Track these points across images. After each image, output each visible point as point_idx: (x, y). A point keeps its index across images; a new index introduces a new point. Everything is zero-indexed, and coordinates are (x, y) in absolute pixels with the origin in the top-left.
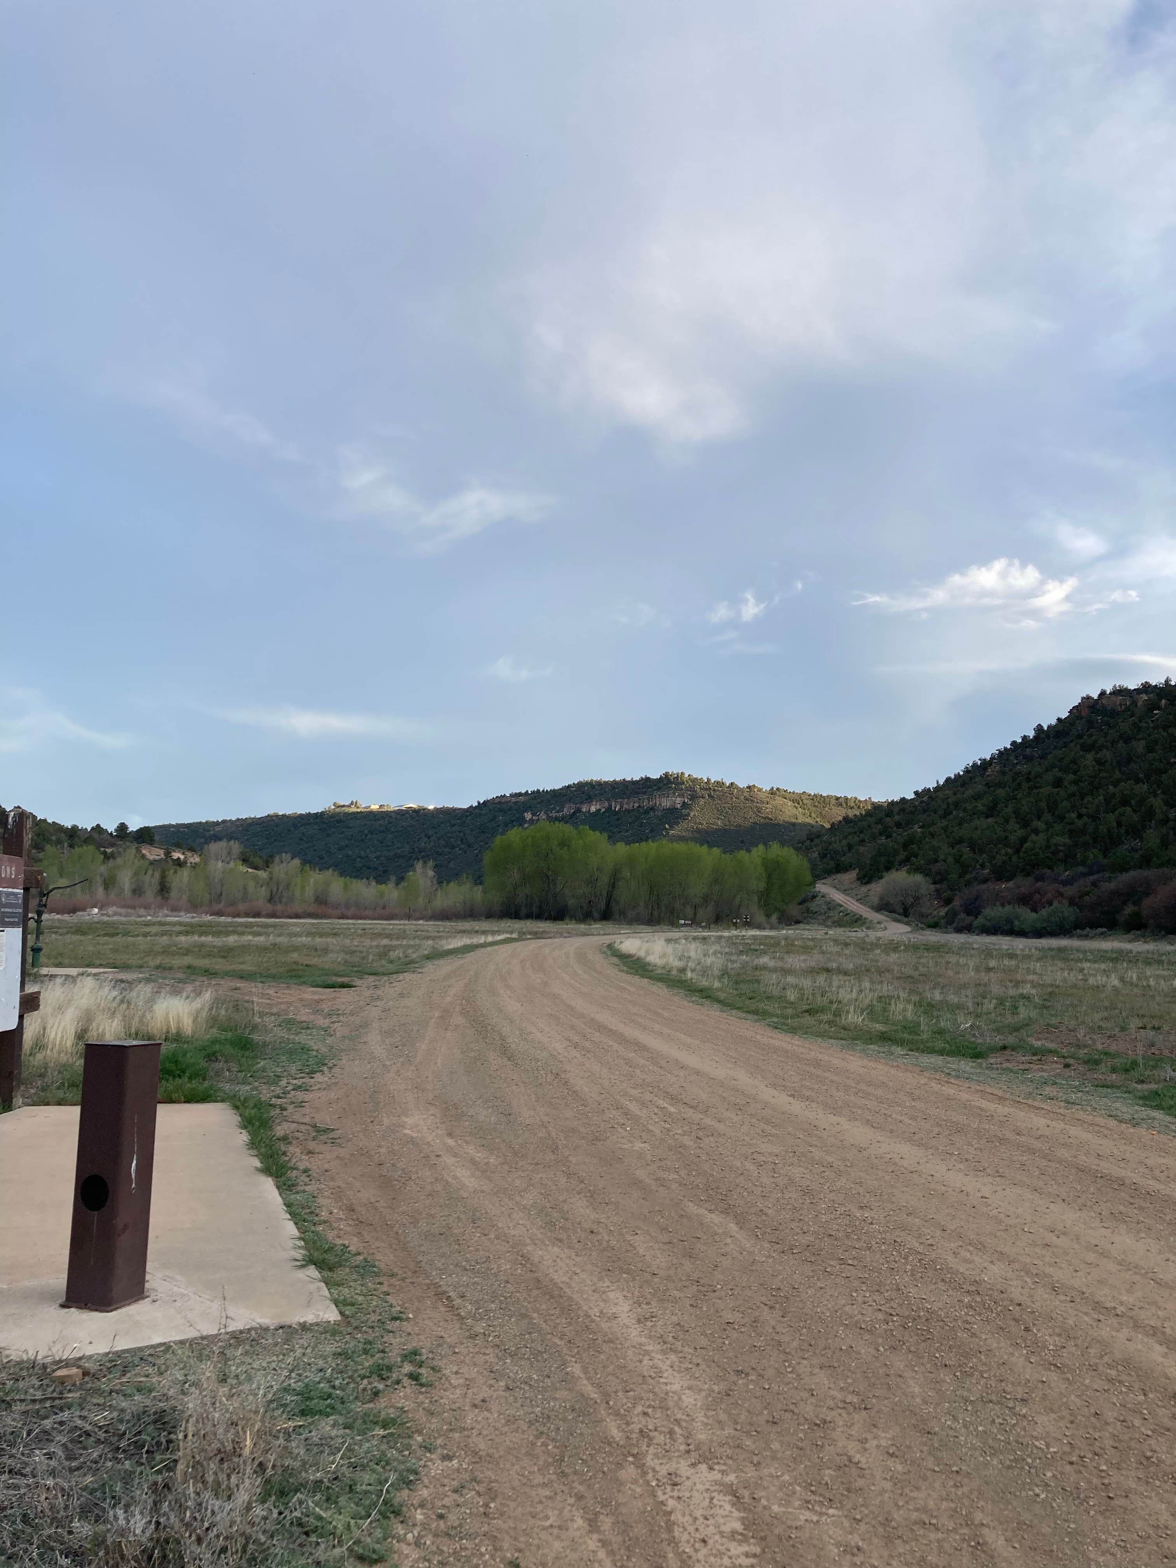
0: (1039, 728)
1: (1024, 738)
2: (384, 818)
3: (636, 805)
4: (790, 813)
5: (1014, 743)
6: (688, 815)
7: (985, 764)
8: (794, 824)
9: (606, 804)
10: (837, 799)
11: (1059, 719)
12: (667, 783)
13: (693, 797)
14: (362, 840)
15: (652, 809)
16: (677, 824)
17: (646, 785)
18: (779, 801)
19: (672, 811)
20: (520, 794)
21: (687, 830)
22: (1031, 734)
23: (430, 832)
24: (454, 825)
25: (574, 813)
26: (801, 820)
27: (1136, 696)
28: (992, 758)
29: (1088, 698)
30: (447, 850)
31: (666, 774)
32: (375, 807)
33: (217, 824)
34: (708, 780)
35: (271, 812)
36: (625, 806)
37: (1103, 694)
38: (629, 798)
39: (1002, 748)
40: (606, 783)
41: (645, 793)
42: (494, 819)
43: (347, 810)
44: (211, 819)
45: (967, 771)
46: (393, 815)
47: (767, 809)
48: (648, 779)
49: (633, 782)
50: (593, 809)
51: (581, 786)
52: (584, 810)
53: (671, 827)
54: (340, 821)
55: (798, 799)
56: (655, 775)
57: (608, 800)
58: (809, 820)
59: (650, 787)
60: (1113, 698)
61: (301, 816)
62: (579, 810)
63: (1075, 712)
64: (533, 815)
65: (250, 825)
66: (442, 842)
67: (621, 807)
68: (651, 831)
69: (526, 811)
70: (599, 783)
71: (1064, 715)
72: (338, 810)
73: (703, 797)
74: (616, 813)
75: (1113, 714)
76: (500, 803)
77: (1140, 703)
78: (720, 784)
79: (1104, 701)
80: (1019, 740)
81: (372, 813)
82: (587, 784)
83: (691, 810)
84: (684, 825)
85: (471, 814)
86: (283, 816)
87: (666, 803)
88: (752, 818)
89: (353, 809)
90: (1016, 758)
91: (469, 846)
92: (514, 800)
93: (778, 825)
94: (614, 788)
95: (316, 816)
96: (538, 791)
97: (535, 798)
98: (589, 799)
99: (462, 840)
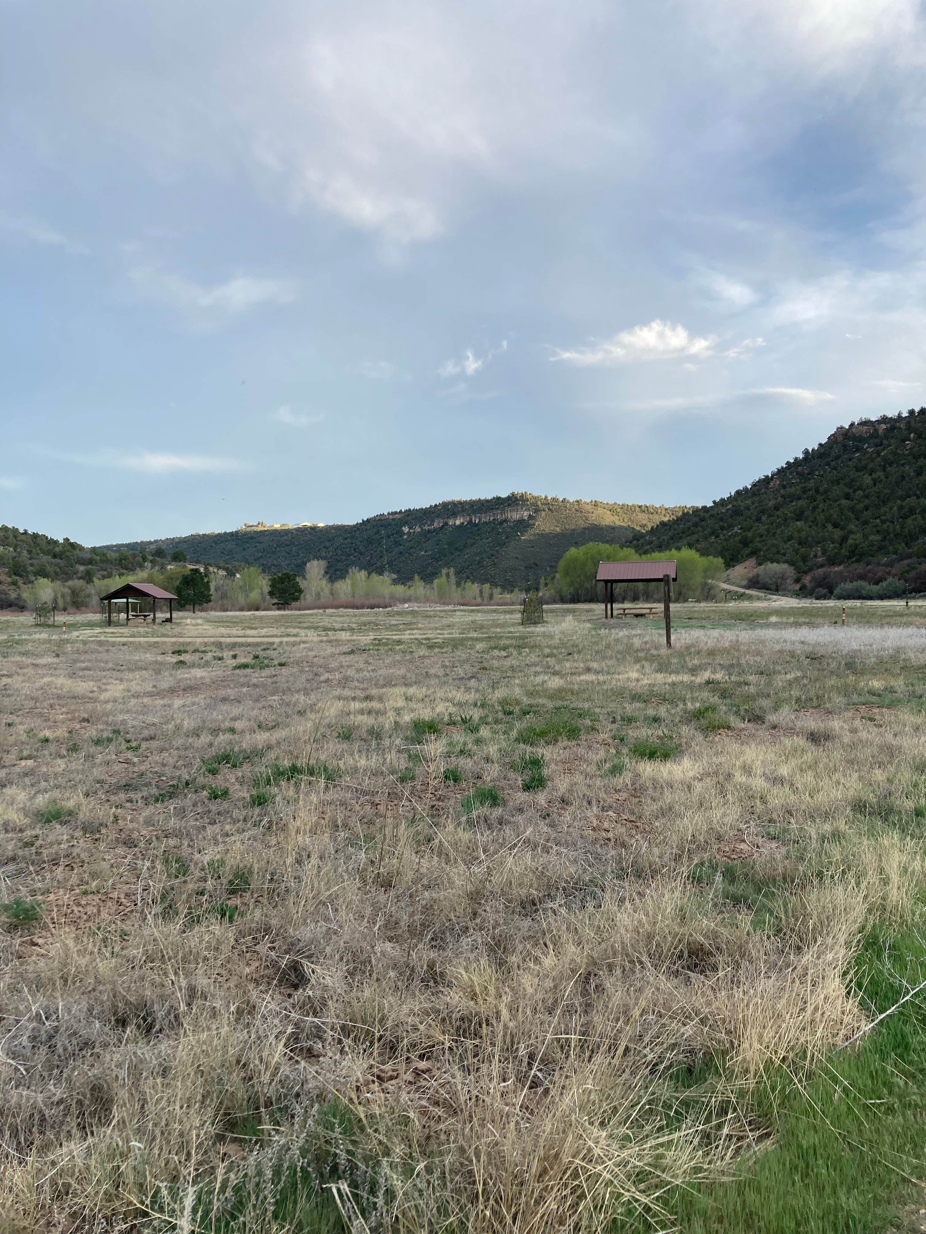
0: (806, 452)
1: (796, 459)
2: (287, 534)
3: (492, 518)
4: (609, 519)
5: (788, 463)
6: (534, 524)
7: (767, 480)
8: (613, 528)
9: (468, 518)
10: (640, 507)
11: (820, 445)
12: (513, 501)
13: (537, 511)
14: (273, 552)
15: (505, 521)
16: (527, 531)
17: (498, 503)
18: (600, 511)
19: (521, 521)
20: (396, 513)
21: (534, 535)
22: (801, 456)
23: (327, 544)
24: (346, 539)
25: (443, 526)
26: (618, 523)
27: (877, 426)
28: (773, 475)
29: (842, 428)
30: (344, 558)
31: (513, 494)
32: (277, 526)
33: (150, 543)
34: (546, 497)
35: (194, 533)
36: (483, 520)
37: (852, 425)
38: (485, 513)
39: (779, 467)
40: (466, 502)
41: (498, 509)
42: (378, 532)
43: (256, 529)
44: (145, 540)
45: (754, 485)
46: (294, 532)
47: (593, 519)
48: (499, 498)
49: (488, 501)
50: (458, 522)
51: (445, 505)
52: (450, 523)
53: (522, 535)
54: (252, 538)
55: (613, 509)
56: (504, 495)
57: (469, 515)
58: (623, 524)
59: (502, 504)
60: (861, 427)
61: (219, 535)
62: (446, 524)
63: (833, 439)
64: (410, 528)
65: (179, 543)
66: (340, 552)
67: (480, 520)
68: (507, 538)
69: (404, 525)
70: (460, 503)
71: (824, 441)
72: (249, 529)
73: (544, 510)
74: (476, 525)
75: (861, 439)
76: (380, 520)
77: (880, 431)
78: (554, 499)
79: (854, 430)
80: (792, 461)
81: (276, 531)
82: (449, 503)
83: (536, 520)
84: (532, 531)
85: (358, 529)
86: (204, 535)
87: (516, 516)
88: (582, 524)
89: (260, 528)
90: (791, 473)
91: (361, 554)
92: (391, 517)
93: (602, 529)
94: (473, 506)
95: (232, 534)
96: (410, 510)
97: (408, 515)
98: (454, 515)
99: (355, 549)
